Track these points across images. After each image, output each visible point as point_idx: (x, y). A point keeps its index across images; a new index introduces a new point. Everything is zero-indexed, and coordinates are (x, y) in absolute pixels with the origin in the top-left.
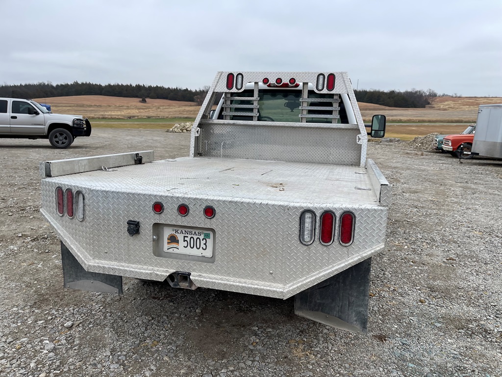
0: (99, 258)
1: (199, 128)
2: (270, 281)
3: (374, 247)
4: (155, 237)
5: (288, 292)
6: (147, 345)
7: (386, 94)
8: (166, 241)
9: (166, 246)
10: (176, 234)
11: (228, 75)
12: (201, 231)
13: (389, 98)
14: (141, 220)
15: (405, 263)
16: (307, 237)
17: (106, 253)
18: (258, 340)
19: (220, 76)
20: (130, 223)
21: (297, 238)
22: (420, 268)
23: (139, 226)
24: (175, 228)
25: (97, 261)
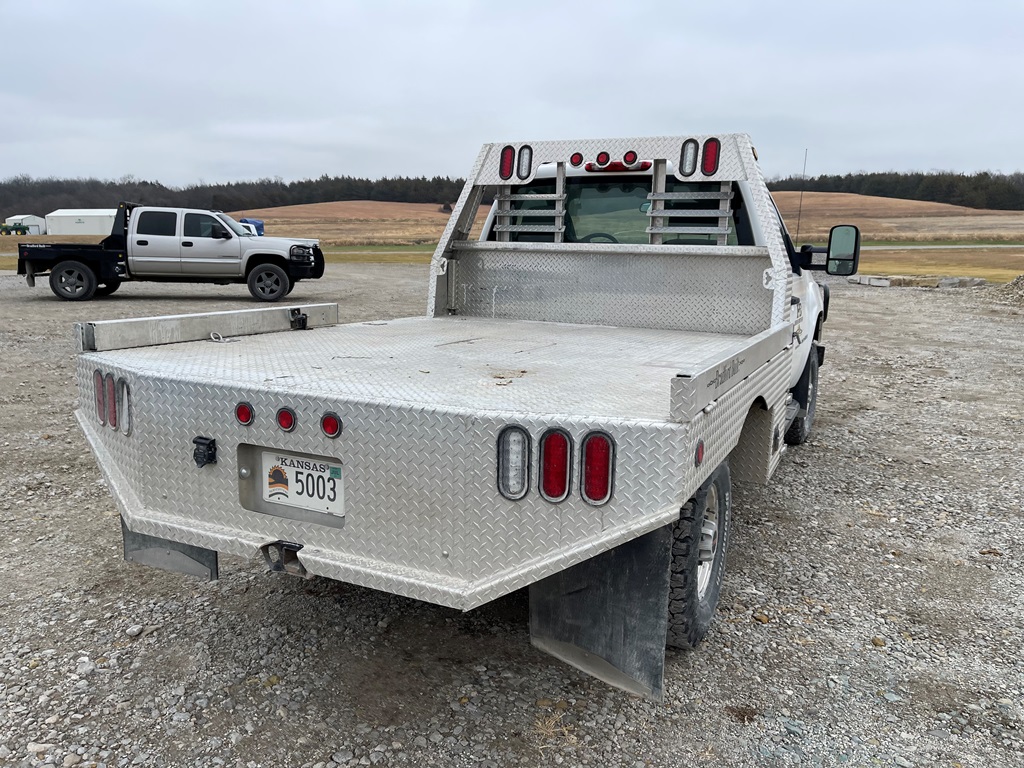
0: (155, 507)
1: (445, 259)
2: (443, 571)
3: (659, 512)
4: (244, 471)
5: (473, 596)
6: (256, 683)
7: (968, 179)
8: (266, 479)
9: (267, 490)
10: (284, 467)
11: (504, 150)
12: (324, 463)
13: (975, 189)
14: (218, 437)
15: (875, 555)
16: (513, 484)
17: (165, 497)
18: (474, 694)
19: (488, 152)
20: (198, 441)
21: (492, 484)
22: (906, 568)
23: (215, 449)
24: (281, 456)
25: (151, 512)
